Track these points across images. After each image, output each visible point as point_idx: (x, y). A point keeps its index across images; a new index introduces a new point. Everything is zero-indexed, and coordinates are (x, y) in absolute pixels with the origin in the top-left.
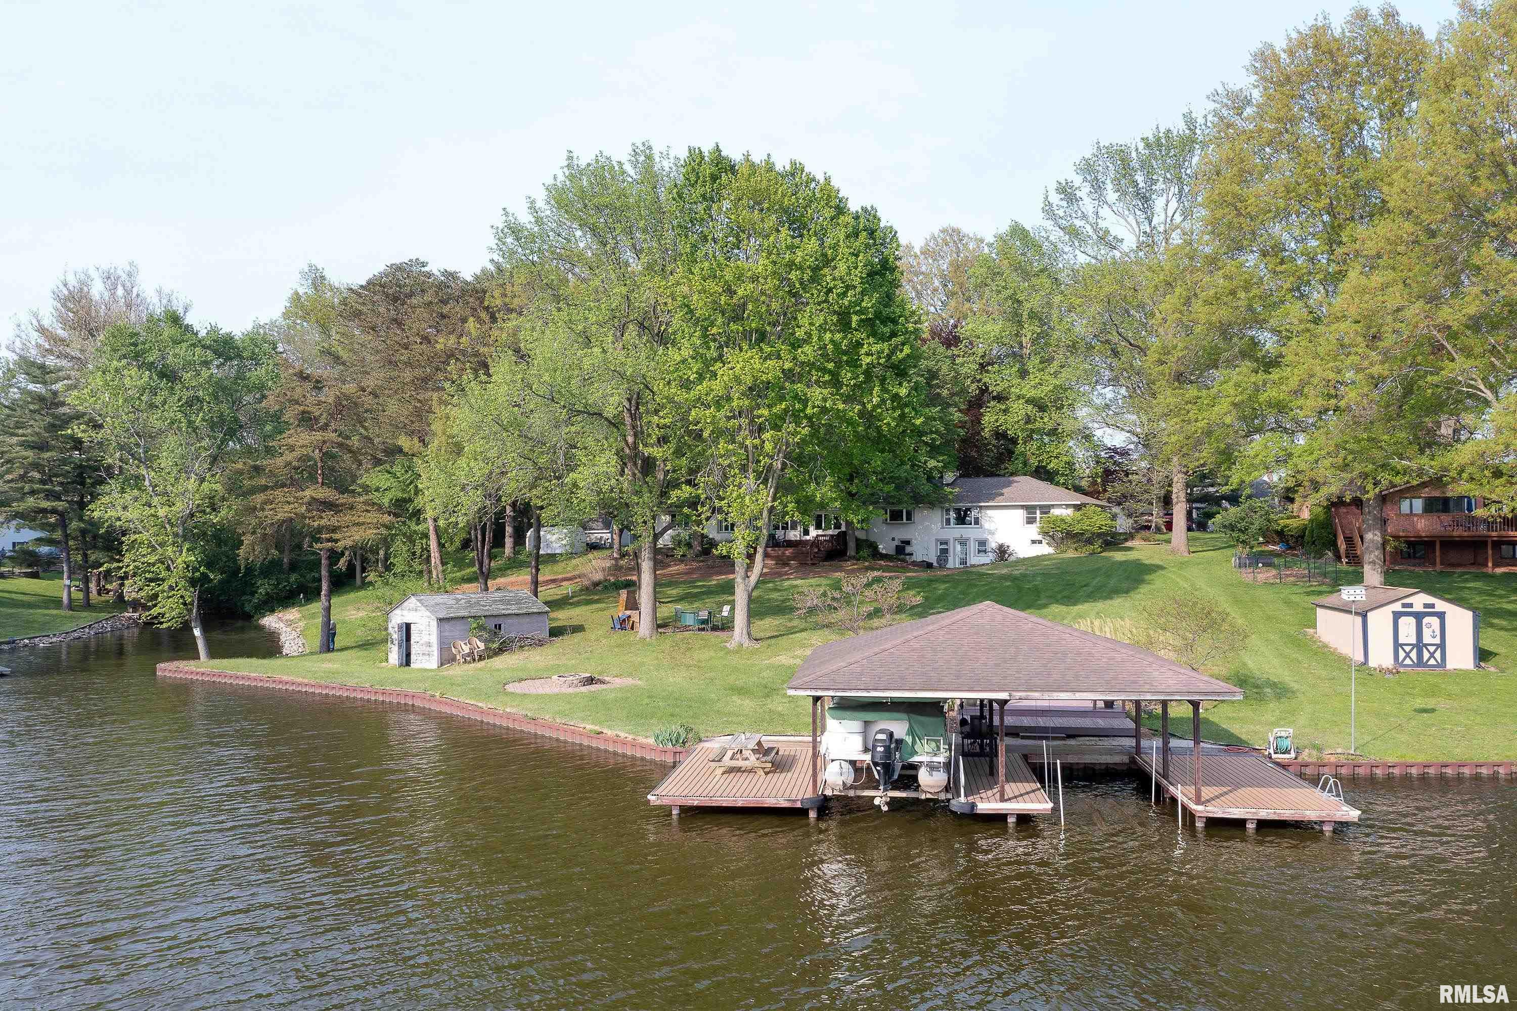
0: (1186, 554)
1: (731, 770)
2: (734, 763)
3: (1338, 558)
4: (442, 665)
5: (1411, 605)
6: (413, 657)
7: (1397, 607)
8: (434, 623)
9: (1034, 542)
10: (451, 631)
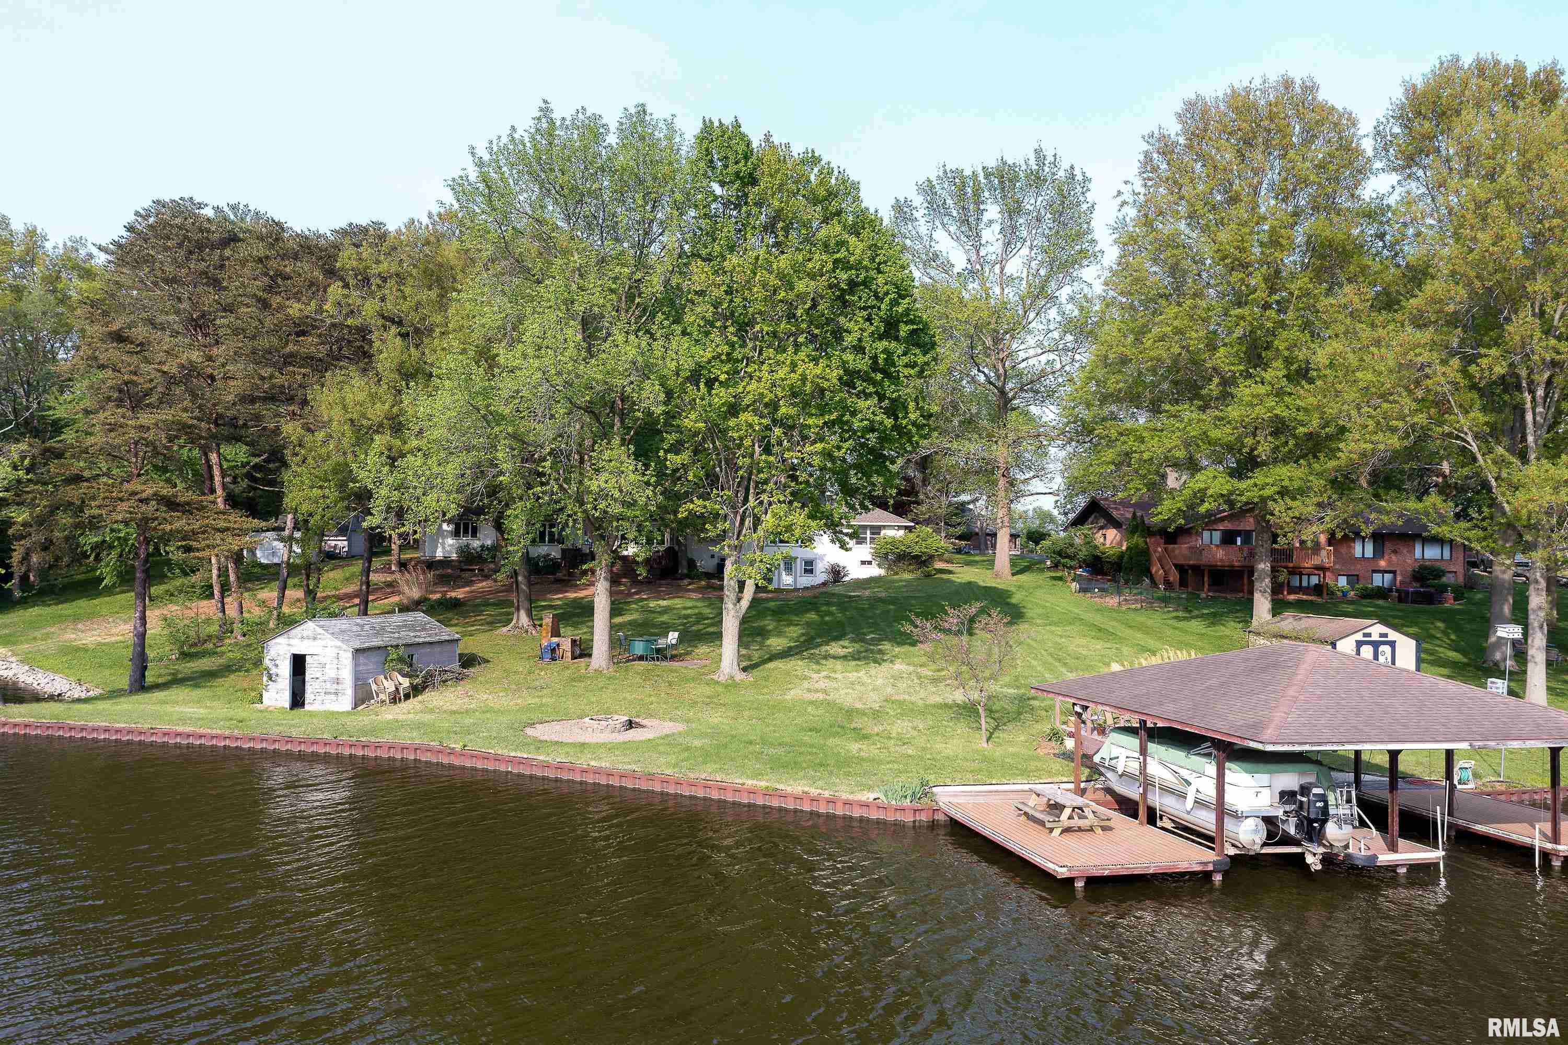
0: (1010, 577)
1: (1067, 830)
2: (1072, 823)
3: (1154, 584)
4: (356, 706)
5: (1369, 635)
6: (309, 696)
7: (1359, 636)
8: (347, 658)
9: (863, 563)
10: (365, 664)
